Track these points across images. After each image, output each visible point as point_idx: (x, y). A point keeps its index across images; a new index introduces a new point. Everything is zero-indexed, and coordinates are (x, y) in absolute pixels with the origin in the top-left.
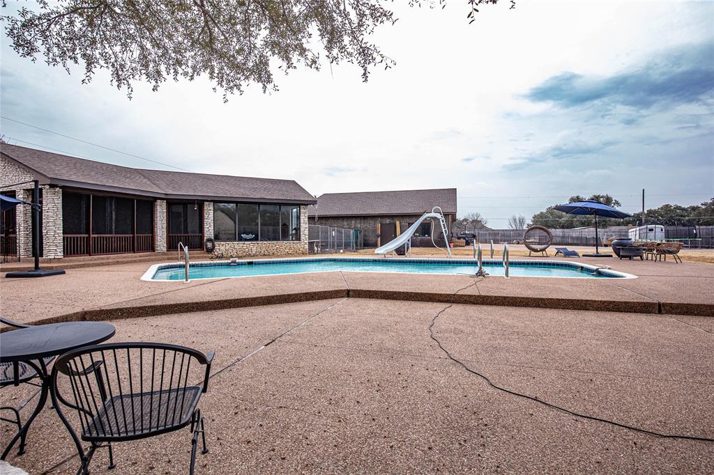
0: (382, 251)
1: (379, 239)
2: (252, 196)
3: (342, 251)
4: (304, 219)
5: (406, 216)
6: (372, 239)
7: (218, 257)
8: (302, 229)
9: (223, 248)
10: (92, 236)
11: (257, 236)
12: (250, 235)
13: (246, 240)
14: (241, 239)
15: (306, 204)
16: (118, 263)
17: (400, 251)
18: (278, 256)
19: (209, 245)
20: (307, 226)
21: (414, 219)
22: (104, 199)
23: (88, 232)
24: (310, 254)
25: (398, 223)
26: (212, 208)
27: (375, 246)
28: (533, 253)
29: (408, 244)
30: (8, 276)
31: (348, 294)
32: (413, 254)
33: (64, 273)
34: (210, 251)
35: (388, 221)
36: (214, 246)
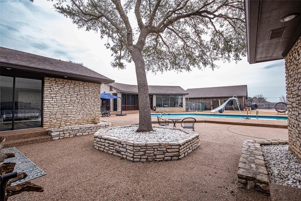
0: (213, 111)
1: (212, 107)
2: (167, 93)
3: (197, 111)
4: (184, 100)
5: (223, 97)
6: (208, 107)
7: (157, 112)
8: (183, 103)
9: (158, 109)
10: (127, 105)
11: (169, 106)
12: (166, 105)
13: (166, 107)
14: (164, 107)
15: (185, 95)
16: (133, 113)
17: (221, 111)
18: (176, 112)
19: (155, 108)
20: (185, 102)
21: (227, 99)
22: (129, 95)
23: (126, 105)
24: (186, 112)
25: (219, 101)
26: (155, 97)
27: (210, 109)
28: (279, 113)
29: (223, 109)
30: (116, 115)
31: (205, 122)
32: (226, 112)
33: (126, 115)
34: (155, 110)
35: (215, 100)
36: (156, 109)
